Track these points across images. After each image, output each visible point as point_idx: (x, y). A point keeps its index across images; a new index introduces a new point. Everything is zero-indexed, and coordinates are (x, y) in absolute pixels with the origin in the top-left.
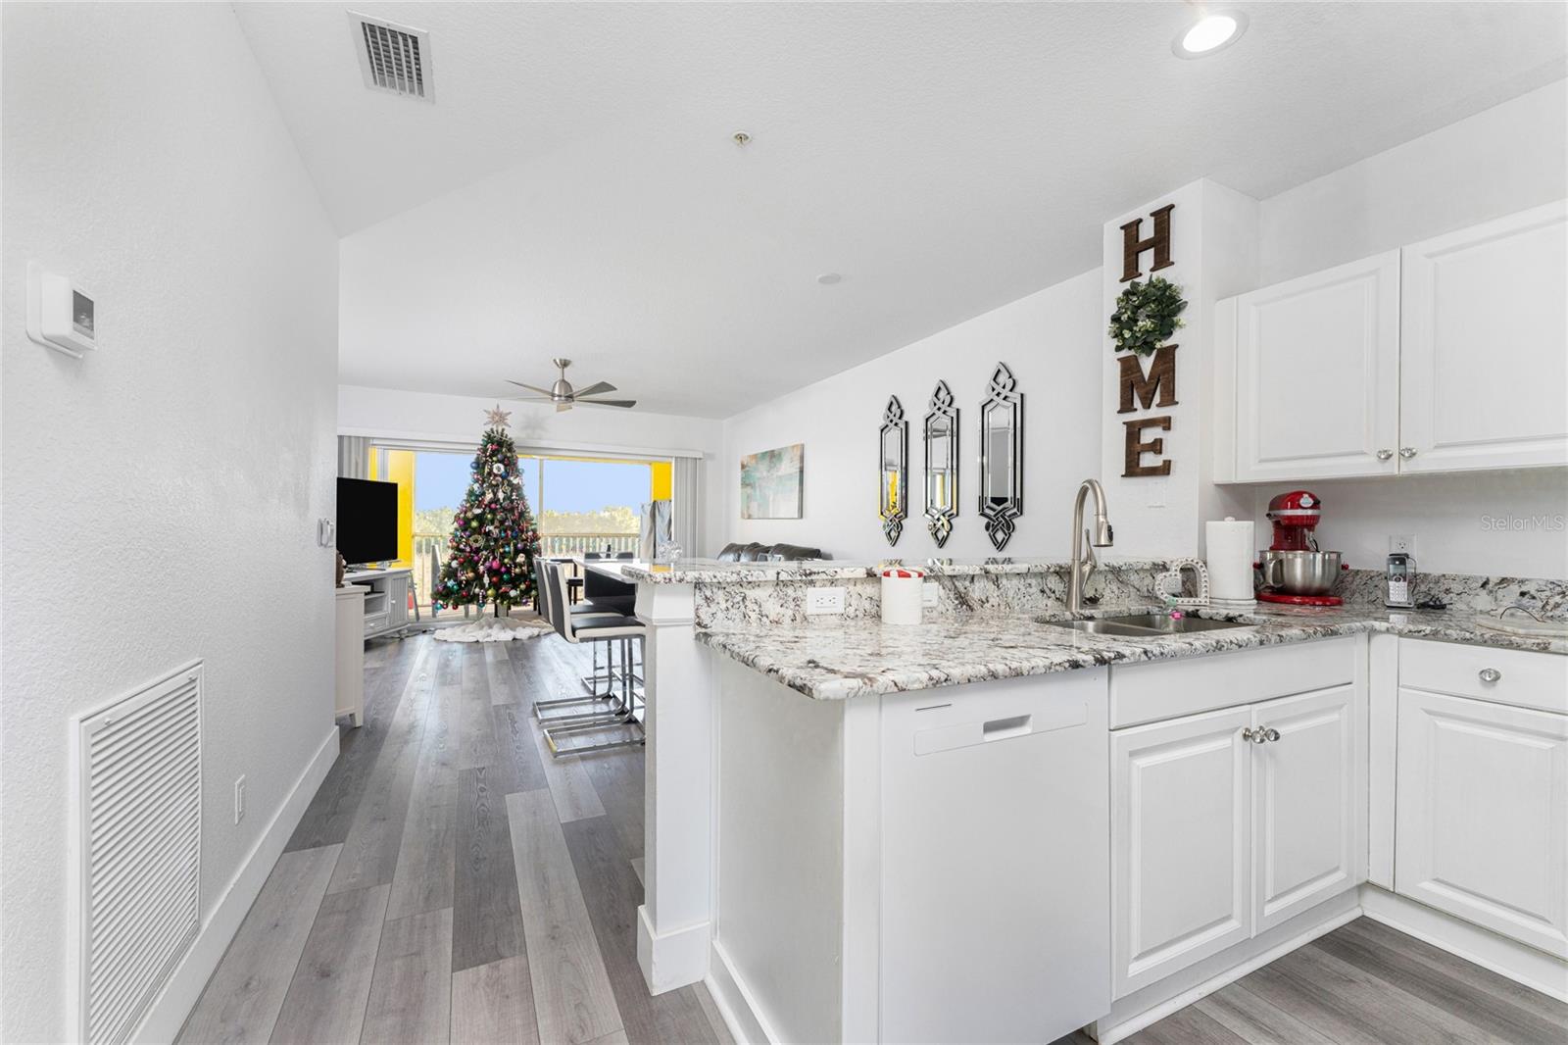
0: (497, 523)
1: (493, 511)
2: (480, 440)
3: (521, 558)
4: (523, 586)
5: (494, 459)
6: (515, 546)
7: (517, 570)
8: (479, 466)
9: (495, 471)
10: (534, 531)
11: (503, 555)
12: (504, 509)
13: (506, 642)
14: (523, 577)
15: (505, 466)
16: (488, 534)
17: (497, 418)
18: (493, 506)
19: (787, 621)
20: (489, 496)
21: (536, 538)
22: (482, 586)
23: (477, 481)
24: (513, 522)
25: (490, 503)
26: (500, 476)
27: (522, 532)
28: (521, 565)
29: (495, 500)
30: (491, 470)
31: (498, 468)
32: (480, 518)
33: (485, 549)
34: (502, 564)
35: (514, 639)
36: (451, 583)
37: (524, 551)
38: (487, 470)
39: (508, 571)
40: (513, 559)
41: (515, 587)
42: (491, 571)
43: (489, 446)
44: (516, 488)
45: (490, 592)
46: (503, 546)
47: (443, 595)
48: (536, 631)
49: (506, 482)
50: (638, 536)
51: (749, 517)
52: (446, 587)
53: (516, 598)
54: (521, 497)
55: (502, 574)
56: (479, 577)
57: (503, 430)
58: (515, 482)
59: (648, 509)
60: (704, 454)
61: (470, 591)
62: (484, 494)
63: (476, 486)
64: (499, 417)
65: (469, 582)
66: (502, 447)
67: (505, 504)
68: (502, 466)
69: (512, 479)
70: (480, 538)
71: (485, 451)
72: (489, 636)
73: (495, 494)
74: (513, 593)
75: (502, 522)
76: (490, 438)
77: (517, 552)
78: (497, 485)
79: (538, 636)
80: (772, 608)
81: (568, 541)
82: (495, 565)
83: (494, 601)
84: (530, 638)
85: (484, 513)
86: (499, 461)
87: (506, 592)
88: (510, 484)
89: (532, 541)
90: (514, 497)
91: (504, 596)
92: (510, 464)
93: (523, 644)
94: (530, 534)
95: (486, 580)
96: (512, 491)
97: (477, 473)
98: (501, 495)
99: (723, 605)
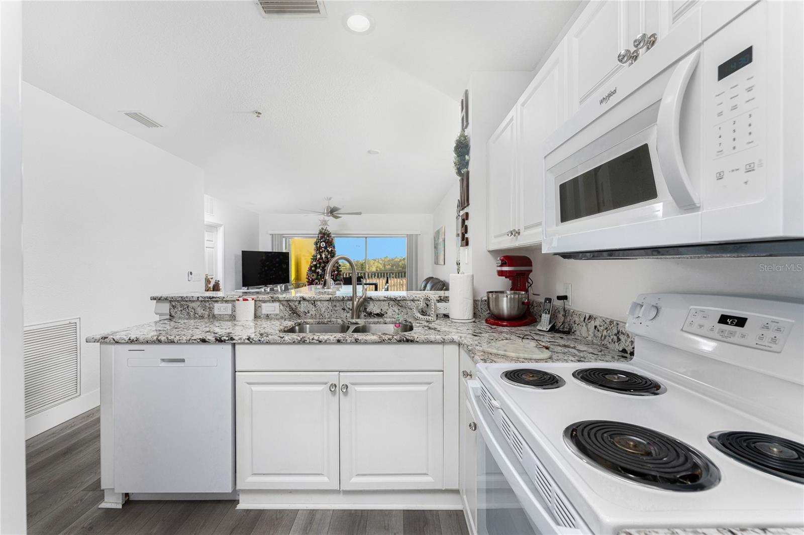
0: (321, 268)
1: (320, 263)
2: (316, 231)
5: (322, 240)
8: (316, 244)
9: (322, 246)
12: (325, 262)
15: (326, 243)
16: (318, 273)
17: (324, 223)
18: (320, 261)
20: (319, 257)
23: (315, 250)
25: (319, 259)
26: (324, 247)
29: (321, 258)
30: (320, 245)
32: (315, 266)
33: (316, 279)
43: (320, 235)
44: (332, 252)
49: (326, 250)
51: (435, 264)
54: (334, 256)
57: (327, 228)
58: (330, 250)
62: (317, 256)
63: (314, 253)
66: (325, 235)
67: (325, 260)
68: (324, 243)
69: (328, 249)
70: (314, 274)
71: (318, 237)
73: (321, 256)
75: (324, 268)
76: (321, 233)
78: (322, 252)
80: (200, 311)
86: (324, 241)
90: (329, 257)
92: (328, 242)
96: (329, 254)
97: (315, 247)
98: (324, 256)
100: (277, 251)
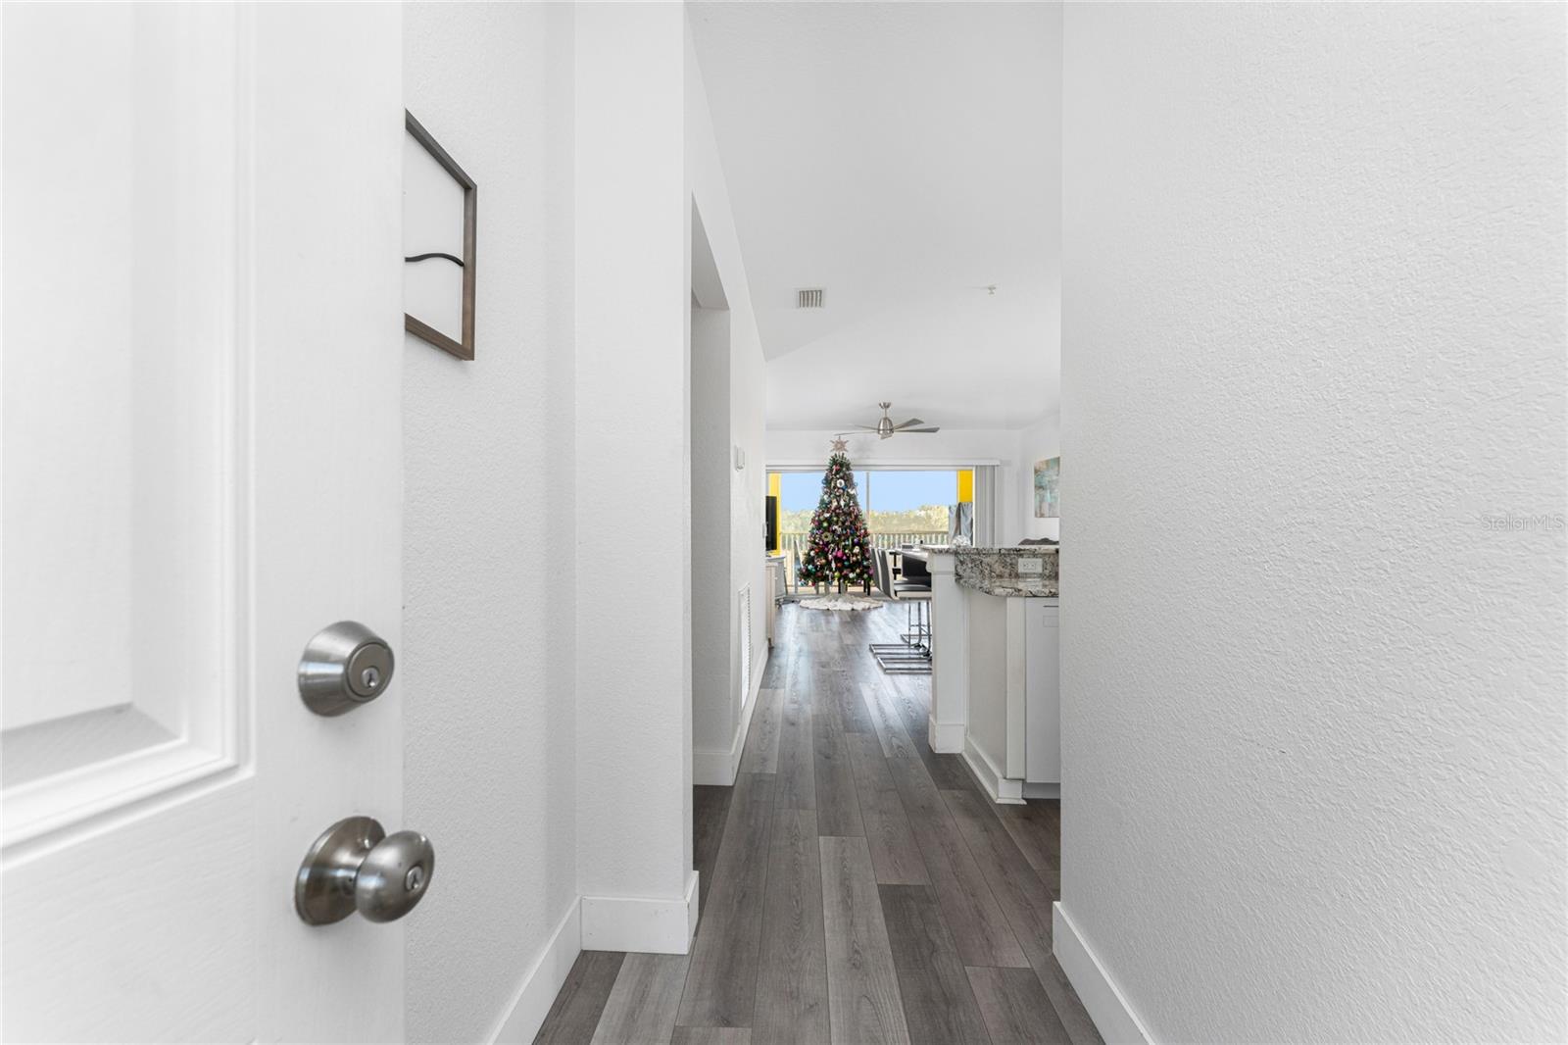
0: (840, 524)
1: (837, 515)
2: (827, 462)
3: (857, 550)
4: (858, 571)
5: (838, 476)
6: (852, 540)
7: (854, 558)
8: (827, 482)
9: (838, 485)
10: (865, 529)
11: (845, 547)
12: (845, 513)
13: (847, 611)
14: (858, 564)
15: (845, 481)
16: (834, 532)
17: (839, 446)
18: (837, 511)
19: (1007, 575)
20: (835, 504)
21: (866, 534)
22: (831, 570)
23: (826, 493)
24: (851, 522)
25: (836, 509)
26: (842, 488)
27: (857, 529)
28: (856, 555)
29: (839, 507)
30: (836, 484)
31: (840, 483)
32: (828, 520)
33: (833, 542)
34: (844, 554)
35: (853, 610)
36: (810, 567)
37: (859, 544)
38: (833, 485)
39: (848, 559)
40: (851, 550)
41: (853, 571)
42: (836, 559)
43: (834, 467)
44: (852, 497)
45: (836, 574)
46: (844, 541)
47: (805, 575)
48: (867, 605)
49: (846, 493)
50: (946, 533)
51: (1042, 516)
52: (807, 570)
53: (853, 579)
54: (856, 504)
55: (844, 561)
56: (829, 563)
57: (843, 454)
58: (852, 493)
59: (954, 509)
60: (1001, 461)
61: (822, 573)
62: (831, 502)
63: (826, 497)
64: (840, 445)
65: (822, 567)
66: (843, 467)
67: (845, 509)
68: (843, 482)
69: (850, 490)
70: (828, 534)
71: (831, 470)
72: (836, 606)
73: (838, 502)
74: (851, 575)
75: (843, 523)
76: (834, 462)
77: (854, 545)
78: (839, 496)
79: (869, 609)
80: (998, 568)
81: (889, 537)
82: (840, 554)
83: (839, 580)
84: (864, 609)
85: (831, 517)
86: (841, 478)
87: (847, 575)
88: (848, 494)
89: (864, 537)
90: (851, 504)
91: (846, 577)
92: (848, 480)
93: (859, 613)
94: (863, 531)
95: (833, 565)
96: (850, 500)
97: (826, 487)
98: (842, 503)
99: (970, 565)
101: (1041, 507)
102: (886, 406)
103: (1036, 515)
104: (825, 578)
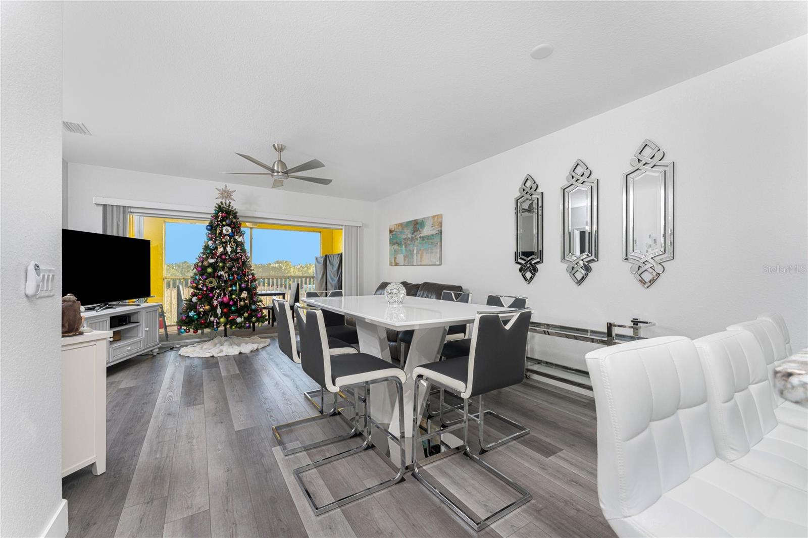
0: (226, 270)
1: (224, 261)
2: (211, 209)
3: (244, 295)
4: (246, 315)
5: (224, 223)
6: (240, 285)
7: (242, 303)
8: (212, 228)
9: (225, 232)
10: (253, 274)
11: (232, 293)
12: (232, 259)
13: (234, 356)
14: (246, 308)
15: (232, 228)
16: (220, 277)
18: (223, 257)
20: (221, 250)
21: (254, 280)
22: (216, 316)
23: (211, 239)
24: (238, 268)
25: (221, 255)
26: (229, 235)
27: (245, 275)
28: (244, 299)
29: (225, 253)
30: (222, 231)
31: (227, 230)
32: (213, 266)
33: (218, 288)
34: (231, 299)
35: (240, 353)
36: (192, 314)
37: (247, 289)
38: (218, 231)
39: (235, 304)
40: (239, 295)
41: (240, 316)
42: (222, 304)
43: (220, 214)
44: (240, 244)
45: (222, 320)
46: (231, 286)
47: (185, 321)
48: (255, 346)
49: (232, 240)
51: (397, 264)
52: (188, 316)
53: (241, 323)
54: (243, 251)
55: (231, 306)
56: (214, 309)
57: (230, 203)
58: (240, 239)
59: (322, 260)
61: (206, 319)
62: (216, 248)
63: (210, 243)
64: (226, 194)
65: (205, 313)
66: (230, 215)
67: (233, 255)
68: (229, 229)
69: (237, 237)
70: (214, 280)
71: (216, 217)
72: (221, 351)
73: (225, 248)
74: (239, 320)
75: (230, 269)
76: (220, 208)
77: (241, 290)
78: (226, 242)
79: (257, 349)
81: (281, 281)
82: (226, 300)
83: (225, 325)
84: (252, 351)
85: (216, 262)
86: (227, 225)
87: (234, 320)
88: (235, 241)
89: (252, 282)
90: (239, 251)
91: (233, 322)
92: (236, 228)
93: (247, 357)
94: (250, 277)
95: (219, 311)
96: (237, 246)
97: (211, 234)
98: (229, 249)
100: (115, 234)
101: (395, 258)
102: (280, 149)
103: (391, 264)
104: (210, 325)
